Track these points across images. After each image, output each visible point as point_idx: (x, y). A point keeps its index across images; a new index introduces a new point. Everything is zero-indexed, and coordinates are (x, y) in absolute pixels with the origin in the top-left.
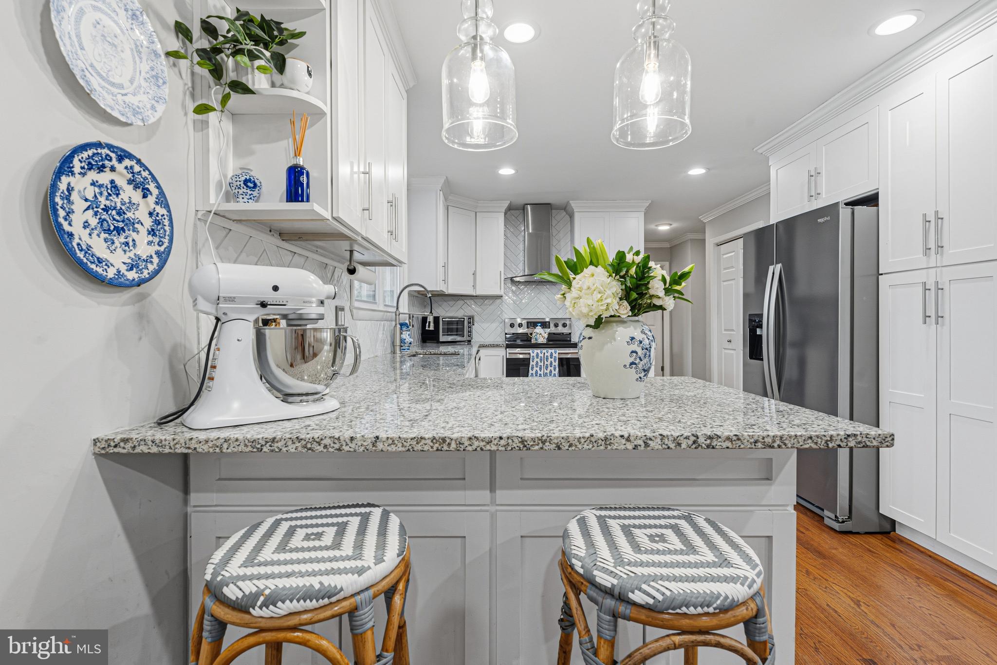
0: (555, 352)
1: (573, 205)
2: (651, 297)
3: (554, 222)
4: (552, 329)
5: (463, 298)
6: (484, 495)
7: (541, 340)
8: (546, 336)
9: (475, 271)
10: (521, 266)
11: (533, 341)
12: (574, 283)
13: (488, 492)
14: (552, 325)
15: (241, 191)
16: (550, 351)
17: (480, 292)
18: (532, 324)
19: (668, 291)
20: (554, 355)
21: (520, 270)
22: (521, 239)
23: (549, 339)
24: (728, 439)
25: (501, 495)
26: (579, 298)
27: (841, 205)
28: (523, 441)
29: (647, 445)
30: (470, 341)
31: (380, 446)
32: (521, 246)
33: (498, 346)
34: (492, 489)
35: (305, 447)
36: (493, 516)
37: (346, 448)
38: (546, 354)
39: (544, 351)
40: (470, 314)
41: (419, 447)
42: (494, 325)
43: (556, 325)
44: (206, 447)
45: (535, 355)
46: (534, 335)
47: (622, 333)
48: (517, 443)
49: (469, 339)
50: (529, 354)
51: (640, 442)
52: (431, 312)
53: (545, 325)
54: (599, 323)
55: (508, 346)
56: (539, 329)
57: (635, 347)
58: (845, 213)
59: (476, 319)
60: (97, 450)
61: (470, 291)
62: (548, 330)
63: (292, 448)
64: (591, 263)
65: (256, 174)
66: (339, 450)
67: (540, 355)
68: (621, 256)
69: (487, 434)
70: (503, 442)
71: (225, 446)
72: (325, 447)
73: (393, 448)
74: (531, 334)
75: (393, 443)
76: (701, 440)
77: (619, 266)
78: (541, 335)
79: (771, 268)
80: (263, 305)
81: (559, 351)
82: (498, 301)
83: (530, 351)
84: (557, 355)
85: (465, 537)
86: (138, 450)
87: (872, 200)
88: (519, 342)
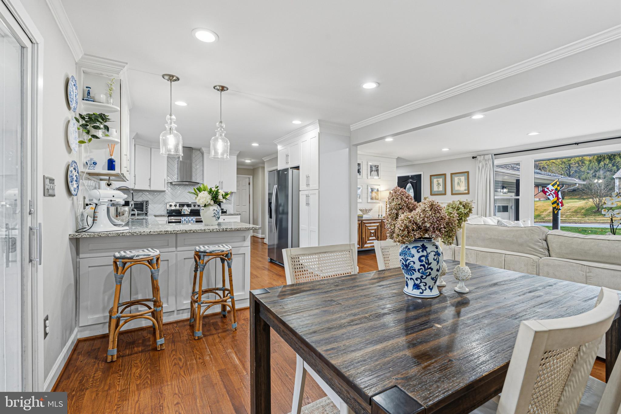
0: (194, 218)
1: (203, 149)
2: (219, 199)
3: (194, 156)
4: (193, 208)
5: (142, 191)
6: (174, 249)
7: (186, 213)
8: (189, 211)
9: (150, 178)
10: (176, 176)
11: (182, 213)
12: (199, 195)
13: (175, 248)
14: (192, 206)
15: (91, 166)
16: (191, 218)
17: (152, 189)
18: (182, 205)
19: (224, 198)
20: (193, 219)
21: (175, 178)
22: (176, 163)
23: (190, 213)
24: (230, 229)
25: (179, 249)
26: (200, 199)
27: (289, 169)
28: (186, 231)
29: (213, 230)
30: (147, 214)
31: (151, 233)
32: (176, 166)
33: (164, 216)
34: (176, 247)
35: (131, 234)
36: (176, 255)
37: (143, 234)
38: (189, 219)
39: (188, 218)
40: (146, 200)
41: (161, 233)
42: (161, 206)
43: (195, 206)
44: (104, 235)
45: (184, 220)
46: (183, 210)
47: (211, 208)
48: (184, 231)
49: (146, 212)
50: (181, 219)
51: (212, 230)
52: (133, 200)
53: (189, 205)
54: (205, 206)
55: (169, 216)
56: (185, 208)
57: (215, 212)
58: (290, 171)
59: (150, 202)
60: (70, 237)
61: (147, 188)
62: (190, 208)
63: (128, 234)
64: (204, 190)
65: (95, 160)
66: (141, 234)
67: (186, 220)
68: (211, 189)
69: (177, 230)
70: (181, 231)
71: (109, 235)
72: (137, 234)
73: (155, 233)
74: (181, 210)
75: (155, 232)
76: (224, 229)
77: (210, 192)
78: (186, 210)
79: (275, 186)
80: (111, 201)
81: (195, 218)
82: (163, 193)
83: (181, 218)
84: (195, 220)
85: (168, 260)
86: (83, 237)
87: (297, 168)
88: (174, 214)
